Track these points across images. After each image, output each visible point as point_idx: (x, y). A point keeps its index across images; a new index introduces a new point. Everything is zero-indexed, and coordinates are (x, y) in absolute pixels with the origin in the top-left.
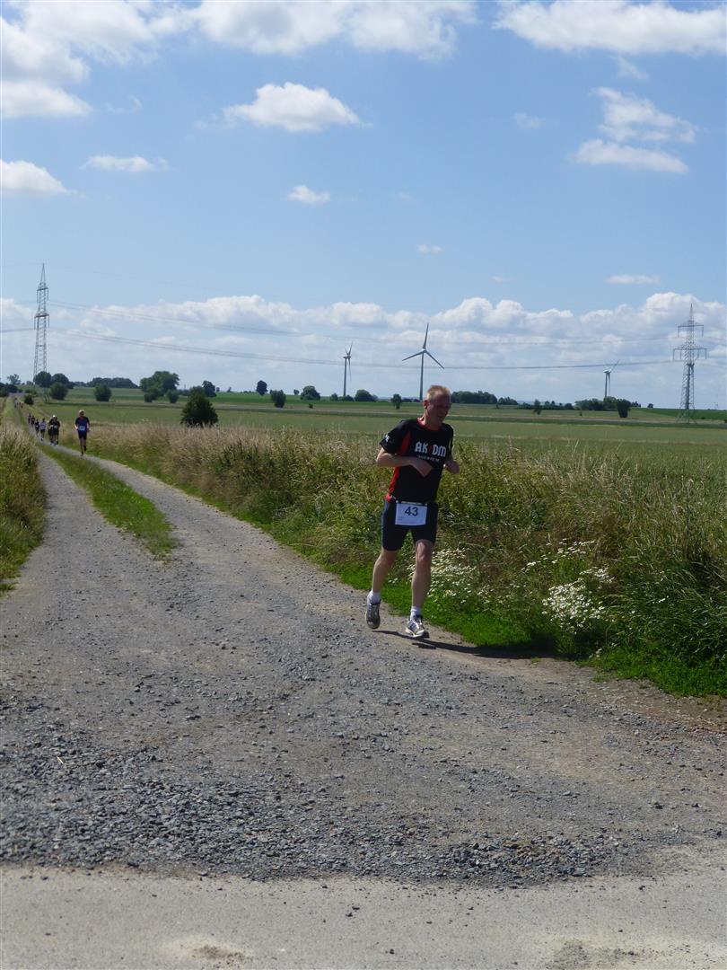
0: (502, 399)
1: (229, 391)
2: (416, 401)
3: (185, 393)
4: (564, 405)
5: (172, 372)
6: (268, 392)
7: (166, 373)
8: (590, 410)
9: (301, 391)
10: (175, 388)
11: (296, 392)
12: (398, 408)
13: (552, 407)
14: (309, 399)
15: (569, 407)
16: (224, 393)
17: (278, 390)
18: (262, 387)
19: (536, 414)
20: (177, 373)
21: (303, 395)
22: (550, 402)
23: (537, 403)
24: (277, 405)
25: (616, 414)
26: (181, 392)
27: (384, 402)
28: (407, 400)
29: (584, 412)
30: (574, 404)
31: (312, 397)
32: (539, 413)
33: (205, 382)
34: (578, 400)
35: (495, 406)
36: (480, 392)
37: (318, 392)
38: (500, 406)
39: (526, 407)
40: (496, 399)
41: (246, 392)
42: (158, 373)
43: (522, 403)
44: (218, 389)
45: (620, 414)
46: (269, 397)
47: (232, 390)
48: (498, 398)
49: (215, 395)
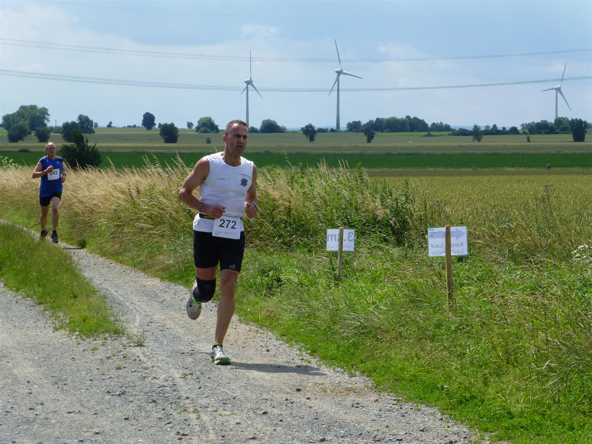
0: (434, 124)
1: (109, 126)
2: (332, 130)
3: (57, 130)
4: (507, 129)
5: (40, 106)
6: (157, 126)
7: (34, 107)
8: (540, 133)
9: (196, 124)
10: (46, 125)
11: (190, 125)
12: (312, 139)
13: (494, 131)
14: (206, 132)
15: (514, 131)
16: (103, 129)
17: (169, 123)
18: (149, 120)
19: (476, 141)
20: (46, 107)
21: (198, 129)
22: (491, 126)
23: (476, 128)
24: (167, 141)
25: (570, 137)
26: (51, 129)
27: (294, 132)
28: (321, 130)
29: (532, 137)
30: (519, 128)
31: (209, 130)
32: (479, 140)
33: (80, 117)
34: (524, 123)
35: (427, 133)
36: (408, 117)
37: (216, 123)
38: (432, 133)
39: (463, 133)
40: (427, 125)
41: (129, 127)
42: (23, 108)
43: (457, 129)
44: (96, 124)
45: (574, 137)
46: (159, 132)
47: (113, 125)
48: (430, 124)
49: (92, 132)
